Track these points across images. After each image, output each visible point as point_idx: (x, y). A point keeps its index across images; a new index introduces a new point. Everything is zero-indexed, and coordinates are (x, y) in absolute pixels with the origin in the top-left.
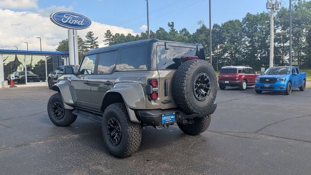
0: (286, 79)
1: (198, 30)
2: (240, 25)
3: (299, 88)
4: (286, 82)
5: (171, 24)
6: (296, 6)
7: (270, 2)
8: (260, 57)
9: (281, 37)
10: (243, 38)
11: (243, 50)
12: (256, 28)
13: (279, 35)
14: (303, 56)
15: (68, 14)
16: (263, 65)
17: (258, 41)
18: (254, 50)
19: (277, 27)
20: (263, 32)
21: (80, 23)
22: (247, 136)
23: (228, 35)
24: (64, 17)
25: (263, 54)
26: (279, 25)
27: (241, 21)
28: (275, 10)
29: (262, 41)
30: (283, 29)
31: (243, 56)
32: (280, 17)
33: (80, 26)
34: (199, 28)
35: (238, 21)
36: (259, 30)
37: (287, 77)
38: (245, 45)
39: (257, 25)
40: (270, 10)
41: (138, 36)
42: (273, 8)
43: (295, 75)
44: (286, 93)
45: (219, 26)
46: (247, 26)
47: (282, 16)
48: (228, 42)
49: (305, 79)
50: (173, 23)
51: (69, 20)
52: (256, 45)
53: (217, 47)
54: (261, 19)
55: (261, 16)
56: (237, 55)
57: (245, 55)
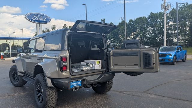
0: (172, 54)
1: (119, 23)
2: (146, 20)
3: (182, 60)
4: (173, 56)
5: (103, 20)
6: (181, 8)
7: (164, 5)
8: (159, 40)
9: (173, 27)
10: (149, 28)
11: (148, 36)
12: (156, 22)
13: (171, 25)
14: (187, 39)
15: (36, 15)
16: (161, 45)
17: (158, 30)
18: (156, 36)
19: (170, 21)
20: (161, 24)
21: (44, 20)
22: (138, 95)
23: (138, 26)
24: (34, 17)
25: (161, 38)
26: (171, 19)
27: (147, 17)
28: (167, 10)
29: (160, 30)
30: (174, 22)
31: (149, 39)
32: (172, 15)
33: (44, 22)
34: (120, 22)
35: (145, 17)
36: (158, 23)
37: (173, 53)
38: (150, 32)
39: (157, 20)
40: (163, 10)
41: (83, 27)
42: (165, 9)
43: (179, 51)
44: (172, 63)
45: (133, 21)
46: (150, 21)
47: (173, 14)
48: (139, 31)
49: (186, 54)
50: (104, 19)
51: (37, 18)
52: (157, 32)
53: (132, 34)
54: (159, 16)
55: (160, 14)
56: (145, 39)
57: (150, 39)
